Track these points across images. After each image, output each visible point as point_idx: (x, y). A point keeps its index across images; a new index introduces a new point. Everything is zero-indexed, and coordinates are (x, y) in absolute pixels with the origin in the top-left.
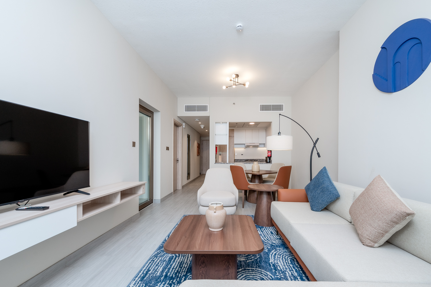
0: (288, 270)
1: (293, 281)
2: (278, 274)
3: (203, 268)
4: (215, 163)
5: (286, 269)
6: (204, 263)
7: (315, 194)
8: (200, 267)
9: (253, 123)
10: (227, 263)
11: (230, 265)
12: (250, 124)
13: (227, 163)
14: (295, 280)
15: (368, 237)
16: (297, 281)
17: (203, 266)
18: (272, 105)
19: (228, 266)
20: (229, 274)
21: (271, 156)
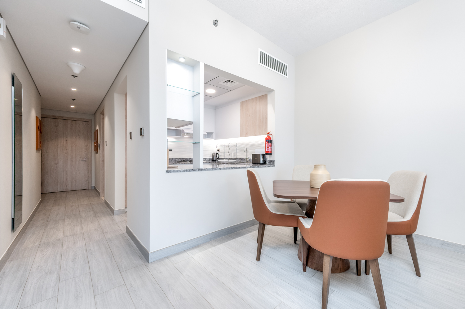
18: (275, 60)
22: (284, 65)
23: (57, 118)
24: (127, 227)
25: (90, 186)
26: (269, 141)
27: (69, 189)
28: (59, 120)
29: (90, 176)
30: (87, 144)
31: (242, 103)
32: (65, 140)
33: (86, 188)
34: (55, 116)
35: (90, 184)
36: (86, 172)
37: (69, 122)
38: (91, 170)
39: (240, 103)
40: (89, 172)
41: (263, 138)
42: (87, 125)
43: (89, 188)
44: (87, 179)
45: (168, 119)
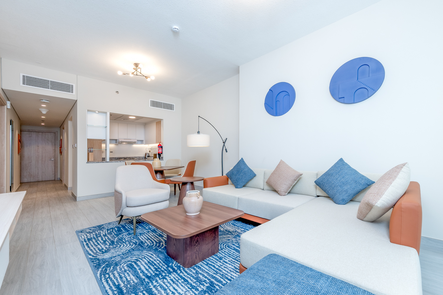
0: (237, 229)
1: (245, 233)
2: (234, 234)
3: (197, 246)
4: (87, 163)
5: (235, 229)
6: (198, 242)
7: (239, 177)
8: (195, 247)
9: (134, 118)
10: (214, 235)
11: (216, 235)
12: (130, 117)
13: (108, 162)
14: (245, 232)
15: (284, 191)
16: (246, 232)
17: (197, 245)
18: (163, 103)
19: (215, 237)
20: (215, 242)
21: (162, 153)
22: (172, 105)
23: (31, 131)
24: (72, 192)
25: (56, 178)
26: (160, 147)
27: (40, 179)
28: (32, 132)
29: (56, 171)
30: (54, 149)
31: (157, 123)
32: (37, 146)
33: (53, 179)
34: (29, 130)
35: (56, 176)
36: (54, 168)
37: (40, 133)
38: (57, 167)
39: (156, 123)
40: (56, 167)
41: (157, 145)
42: (54, 135)
43: (56, 179)
44: (54, 173)
45: (88, 140)
